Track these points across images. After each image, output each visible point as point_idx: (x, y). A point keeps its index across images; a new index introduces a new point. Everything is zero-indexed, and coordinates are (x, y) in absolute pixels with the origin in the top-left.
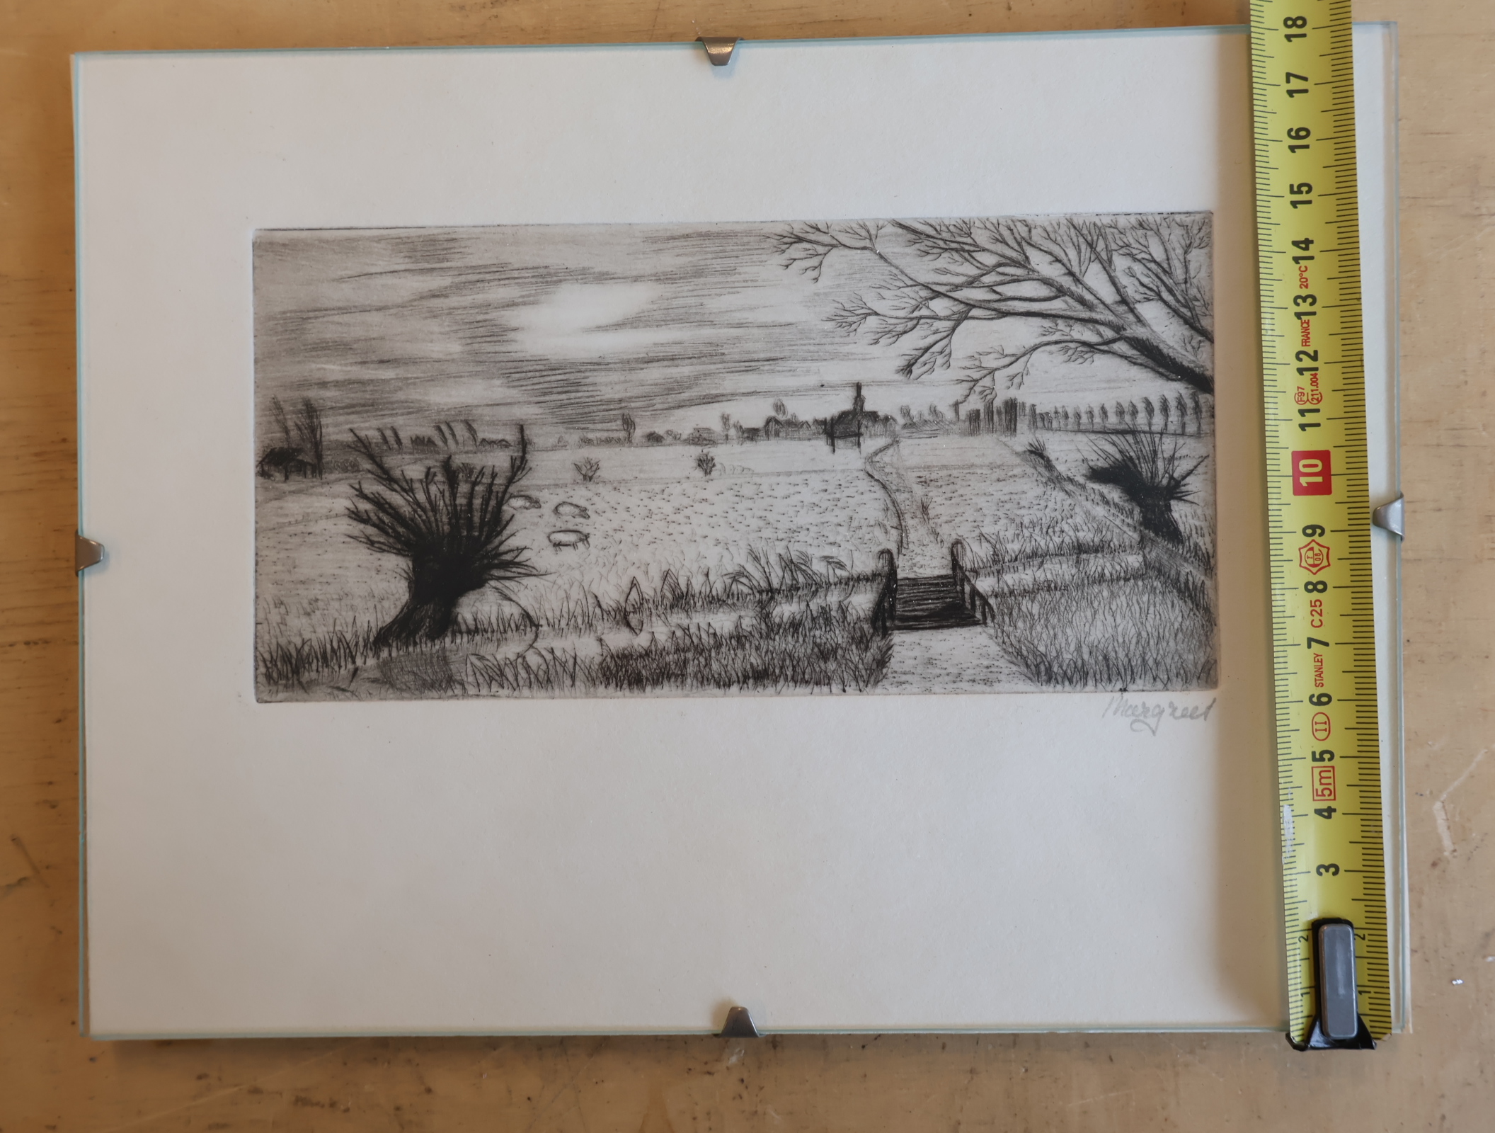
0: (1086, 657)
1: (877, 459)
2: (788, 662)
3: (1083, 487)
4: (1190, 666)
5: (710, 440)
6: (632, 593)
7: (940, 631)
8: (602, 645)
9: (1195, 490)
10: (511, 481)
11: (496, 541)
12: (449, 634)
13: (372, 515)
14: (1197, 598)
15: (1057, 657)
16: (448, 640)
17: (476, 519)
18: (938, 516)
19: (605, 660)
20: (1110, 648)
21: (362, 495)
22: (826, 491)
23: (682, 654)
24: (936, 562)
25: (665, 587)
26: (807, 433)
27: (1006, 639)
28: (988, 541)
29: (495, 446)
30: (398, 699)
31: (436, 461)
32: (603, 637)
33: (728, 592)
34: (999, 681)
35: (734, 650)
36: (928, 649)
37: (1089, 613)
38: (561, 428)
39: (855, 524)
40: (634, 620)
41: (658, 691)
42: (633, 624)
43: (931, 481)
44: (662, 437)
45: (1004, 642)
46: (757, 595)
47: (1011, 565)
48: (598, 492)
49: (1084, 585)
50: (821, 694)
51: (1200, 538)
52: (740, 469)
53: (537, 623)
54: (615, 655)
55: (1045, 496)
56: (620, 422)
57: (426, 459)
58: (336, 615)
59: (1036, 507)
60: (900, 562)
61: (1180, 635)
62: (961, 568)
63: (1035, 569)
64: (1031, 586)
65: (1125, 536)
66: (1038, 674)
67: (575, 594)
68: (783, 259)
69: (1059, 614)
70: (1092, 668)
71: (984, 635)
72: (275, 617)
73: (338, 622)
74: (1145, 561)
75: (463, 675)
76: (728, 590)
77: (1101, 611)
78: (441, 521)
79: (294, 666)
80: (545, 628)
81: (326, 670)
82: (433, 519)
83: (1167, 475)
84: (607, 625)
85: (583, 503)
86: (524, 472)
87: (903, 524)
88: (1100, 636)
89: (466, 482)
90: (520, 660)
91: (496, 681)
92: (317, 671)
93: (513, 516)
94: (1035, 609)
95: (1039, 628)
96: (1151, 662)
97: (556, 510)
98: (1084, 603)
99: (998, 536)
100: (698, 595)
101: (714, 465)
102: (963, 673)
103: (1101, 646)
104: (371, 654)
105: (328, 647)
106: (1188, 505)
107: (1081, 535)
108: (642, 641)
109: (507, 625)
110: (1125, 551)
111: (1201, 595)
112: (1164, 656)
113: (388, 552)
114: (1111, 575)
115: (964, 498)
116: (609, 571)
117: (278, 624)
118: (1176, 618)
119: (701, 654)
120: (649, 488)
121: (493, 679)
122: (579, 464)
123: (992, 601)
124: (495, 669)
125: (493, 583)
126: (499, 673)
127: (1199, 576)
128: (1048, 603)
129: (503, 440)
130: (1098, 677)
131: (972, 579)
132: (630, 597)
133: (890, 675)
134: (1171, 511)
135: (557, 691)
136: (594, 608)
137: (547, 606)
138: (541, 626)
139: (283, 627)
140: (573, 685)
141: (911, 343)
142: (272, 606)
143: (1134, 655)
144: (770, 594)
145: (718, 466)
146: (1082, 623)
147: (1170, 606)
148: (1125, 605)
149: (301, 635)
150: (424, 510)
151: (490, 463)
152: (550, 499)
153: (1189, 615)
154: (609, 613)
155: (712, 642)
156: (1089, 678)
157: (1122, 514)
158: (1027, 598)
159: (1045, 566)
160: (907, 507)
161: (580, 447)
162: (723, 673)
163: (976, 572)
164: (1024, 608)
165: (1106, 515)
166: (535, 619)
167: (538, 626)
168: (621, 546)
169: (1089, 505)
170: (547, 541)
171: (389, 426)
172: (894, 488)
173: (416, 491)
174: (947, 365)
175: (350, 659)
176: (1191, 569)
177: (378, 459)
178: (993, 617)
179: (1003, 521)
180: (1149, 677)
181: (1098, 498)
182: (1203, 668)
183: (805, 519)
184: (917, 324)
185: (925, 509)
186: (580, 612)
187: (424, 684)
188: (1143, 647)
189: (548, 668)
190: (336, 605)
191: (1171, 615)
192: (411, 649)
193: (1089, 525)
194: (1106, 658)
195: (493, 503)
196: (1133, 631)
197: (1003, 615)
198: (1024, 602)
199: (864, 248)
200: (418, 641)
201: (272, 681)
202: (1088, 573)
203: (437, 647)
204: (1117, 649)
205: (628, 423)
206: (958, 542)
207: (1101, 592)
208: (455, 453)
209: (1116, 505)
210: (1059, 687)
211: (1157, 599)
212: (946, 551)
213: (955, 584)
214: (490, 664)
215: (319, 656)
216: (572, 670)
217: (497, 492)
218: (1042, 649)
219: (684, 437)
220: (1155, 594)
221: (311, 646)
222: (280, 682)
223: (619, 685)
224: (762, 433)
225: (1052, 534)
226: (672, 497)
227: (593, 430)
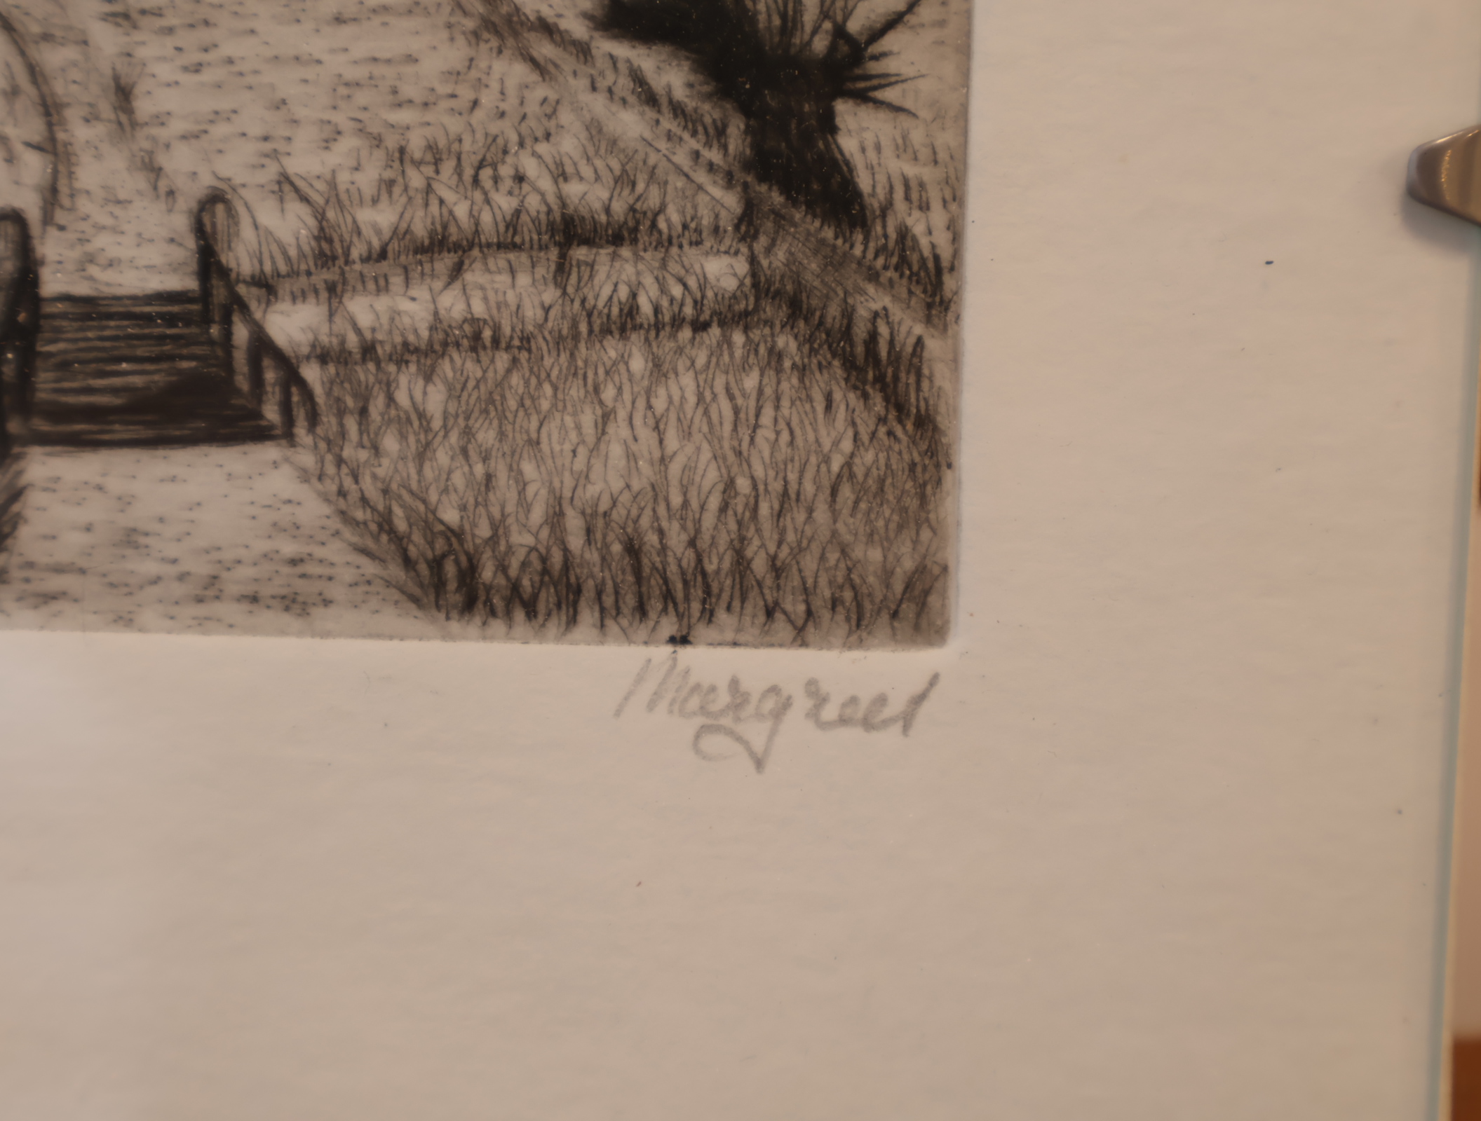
0: (576, 542)
3: (583, 51)
4: (871, 579)
7: (161, 452)
9: (907, 71)
14: (901, 387)
15: (493, 540)
18: (160, 120)
20: (645, 522)
24: (154, 255)
27: (348, 482)
28: (305, 199)
34: (327, 603)
36: (125, 502)
37: (588, 419)
43: (143, 12)
45: (342, 493)
47: (370, 270)
49: (576, 337)
51: (916, 214)
55: (474, 74)
59: (445, 104)
60: (50, 247)
61: (846, 493)
62: (224, 272)
63: (438, 285)
64: (425, 334)
65: (702, 199)
66: (439, 585)
69: (502, 417)
70: (592, 576)
71: (286, 469)
74: (754, 274)
77: (622, 414)
83: (827, 25)
87: (61, 136)
88: (617, 485)
94: (435, 400)
95: (442, 457)
96: (759, 565)
98: (575, 391)
99: (332, 184)
102: (225, 575)
103: (618, 515)
106: (883, 115)
107: (573, 189)
110: (698, 243)
111: (912, 380)
112: (798, 551)
114: (657, 310)
115: (235, 69)
118: (836, 443)
123: (312, 373)
127: (907, 323)
128: (471, 384)
130: (609, 601)
131: (253, 305)
133: (16, 574)
134: (833, 130)
143: (713, 543)
146: (567, 447)
147: (820, 407)
148: (692, 399)
153: (873, 435)
156: (583, 604)
157: (694, 134)
158: (413, 368)
159: (469, 277)
160: (74, 88)
163: (267, 286)
164: (402, 397)
165: (648, 134)
169: (598, 104)
172: (35, 29)
176: (886, 301)
178: (313, 419)
179: (348, 143)
180: (755, 604)
181: (624, 84)
182: (908, 586)
185: (123, 94)
188: (740, 523)
191: (823, 431)
193: (599, 163)
194: (633, 550)
196: (712, 475)
197: (341, 413)
198: (403, 380)
202: (591, 301)
204: (664, 524)
206: (215, 199)
207: (624, 359)
209: (677, 110)
210: (498, 626)
211: (785, 386)
212: (181, 222)
213: (206, 320)
218: (451, 516)
220: (779, 371)
225: (487, 184)
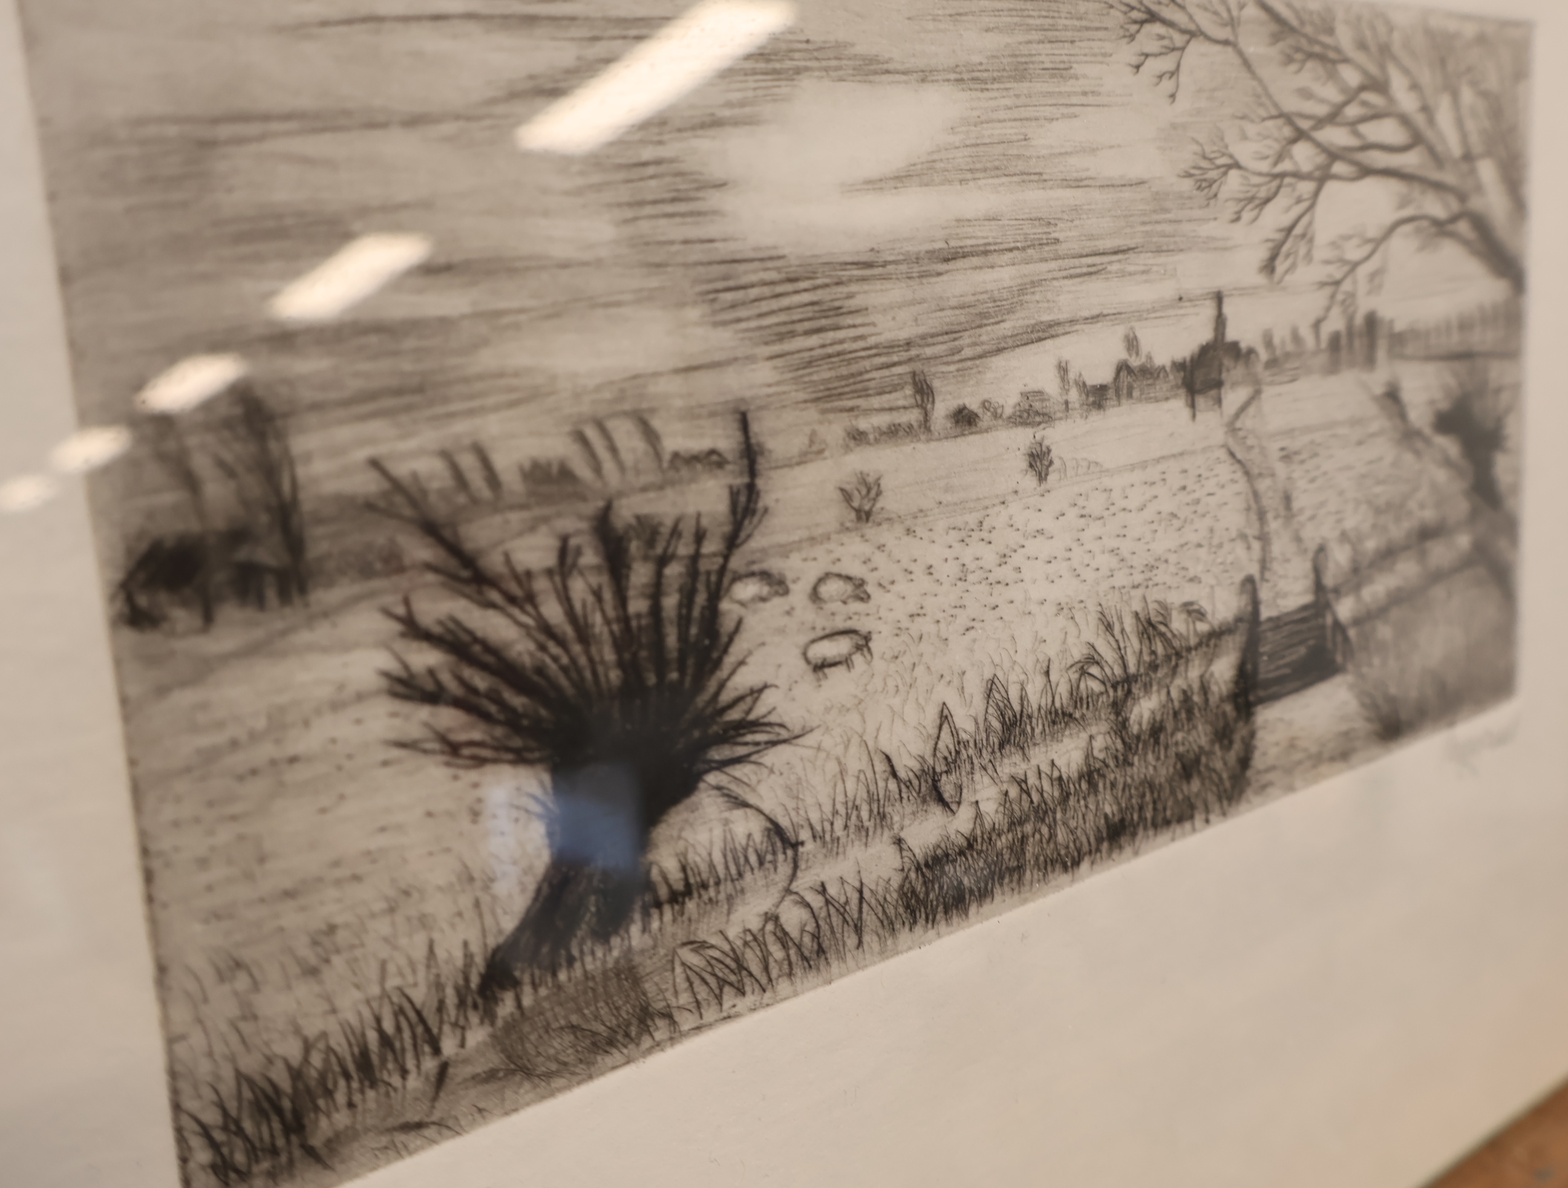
0: (1428, 689)
1: (1238, 425)
2: (1148, 797)
3: (1429, 443)
5: (1044, 414)
6: (943, 735)
7: (1305, 692)
8: (901, 850)
10: (732, 542)
11: (712, 685)
12: (637, 916)
13: (446, 678)
16: (635, 929)
17: (672, 639)
18: (1301, 510)
19: (907, 877)
21: (413, 629)
22: (1184, 488)
23: (1019, 829)
24: (1298, 586)
25: (991, 710)
26: (1165, 387)
27: (1363, 686)
28: (1349, 541)
29: (699, 467)
30: (543, 1098)
31: (580, 517)
32: (903, 835)
33: (1076, 699)
34: (1354, 751)
35: (1085, 798)
36: (1290, 724)
37: (1431, 627)
38: (812, 413)
39: (1215, 541)
40: (947, 789)
41: (987, 907)
42: (946, 796)
43: (1294, 453)
44: (976, 415)
45: (1361, 691)
46: (1111, 692)
47: (1369, 572)
48: (882, 541)
49: (1426, 587)
50: (1184, 835)
51: (1512, 499)
52: (1085, 464)
53: (793, 840)
54: (922, 862)
55: (1399, 462)
56: (909, 391)
57: (559, 515)
58: (384, 952)
59: (1391, 480)
60: (1264, 594)
62: (1324, 588)
63: (1388, 574)
64: (1385, 601)
65: (1459, 508)
67: (856, 762)
68: (1127, 53)
71: (1344, 686)
72: (222, 1005)
73: (391, 968)
74: (1474, 540)
75: (669, 995)
76: (1075, 694)
77: (1441, 621)
78: (603, 662)
79: (289, 1115)
80: (809, 847)
81: (371, 1094)
82: (583, 661)
84: (909, 808)
85: (856, 570)
86: (755, 520)
87: (1266, 529)
88: (1439, 656)
89: (646, 558)
90: (770, 927)
91: (731, 984)
92: (351, 1105)
93: (740, 622)
94: (1389, 634)
95: (1391, 661)
97: (815, 596)
98: (1427, 614)
99: (1358, 531)
100: (1036, 714)
101: (1051, 463)
102: (1323, 749)
104: (474, 1018)
105: (372, 1036)
106: (1508, 456)
107: (1425, 513)
108: (962, 822)
109: (742, 860)
110: (1458, 529)
113: (495, 761)
115: (1326, 477)
116: (905, 701)
117: (234, 1025)
119: (1043, 821)
120: (959, 521)
121: (726, 982)
122: (848, 487)
123: (1352, 633)
124: (728, 961)
125: (712, 778)
126: (733, 965)
129: (713, 452)
130: (1435, 714)
131: (1333, 603)
132: (941, 745)
133: (1253, 778)
135: (835, 965)
136: (886, 780)
137: (810, 800)
138: (802, 843)
139: (246, 1028)
140: (860, 943)
141: (1276, 216)
142: (209, 977)
144: (1126, 686)
145: (1057, 463)
148: (1459, 606)
149: (297, 1031)
150: (561, 642)
151: (691, 510)
152: (801, 570)
154: (909, 784)
155: (1056, 794)
156: (1428, 719)
157: (1459, 476)
158: (1382, 619)
159: (1396, 567)
160: (1270, 502)
161: (847, 449)
162: (1071, 845)
163: (1337, 592)
164: (1379, 635)
165: (1447, 481)
166: (790, 834)
167: (796, 845)
168: (923, 647)
169: (1433, 469)
170: (802, 664)
171: (467, 441)
172: (1256, 471)
173: (540, 599)
174: (1309, 257)
175: (427, 1049)
177: (447, 533)
178: (1352, 656)
179: (1363, 507)
181: (1441, 457)
183: (1165, 542)
184: (1279, 188)
185: (1287, 499)
186: (865, 796)
187: (594, 1044)
189: (818, 926)
190: (383, 927)
192: (562, 976)
193: (1432, 498)
195: (701, 599)
196: (1464, 642)
197: (1360, 650)
199: (1226, 43)
200: (575, 952)
201: (232, 1175)
202: (1430, 568)
203: (616, 953)
205: (924, 391)
206: (1321, 549)
207: (1439, 593)
208: (621, 494)
209: (1455, 465)
212: (1308, 566)
213: (1317, 616)
214: (716, 954)
215: (351, 1067)
216: (856, 916)
217: (708, 573)
218: (1393, 690)
219: (1008, 411)
221: (329, 1049)
222: (256, 1169)
223: (931, 920)
224: (1111, 393)
225: (1402, 517)
226: (994, 532)
227: (868, 412)
